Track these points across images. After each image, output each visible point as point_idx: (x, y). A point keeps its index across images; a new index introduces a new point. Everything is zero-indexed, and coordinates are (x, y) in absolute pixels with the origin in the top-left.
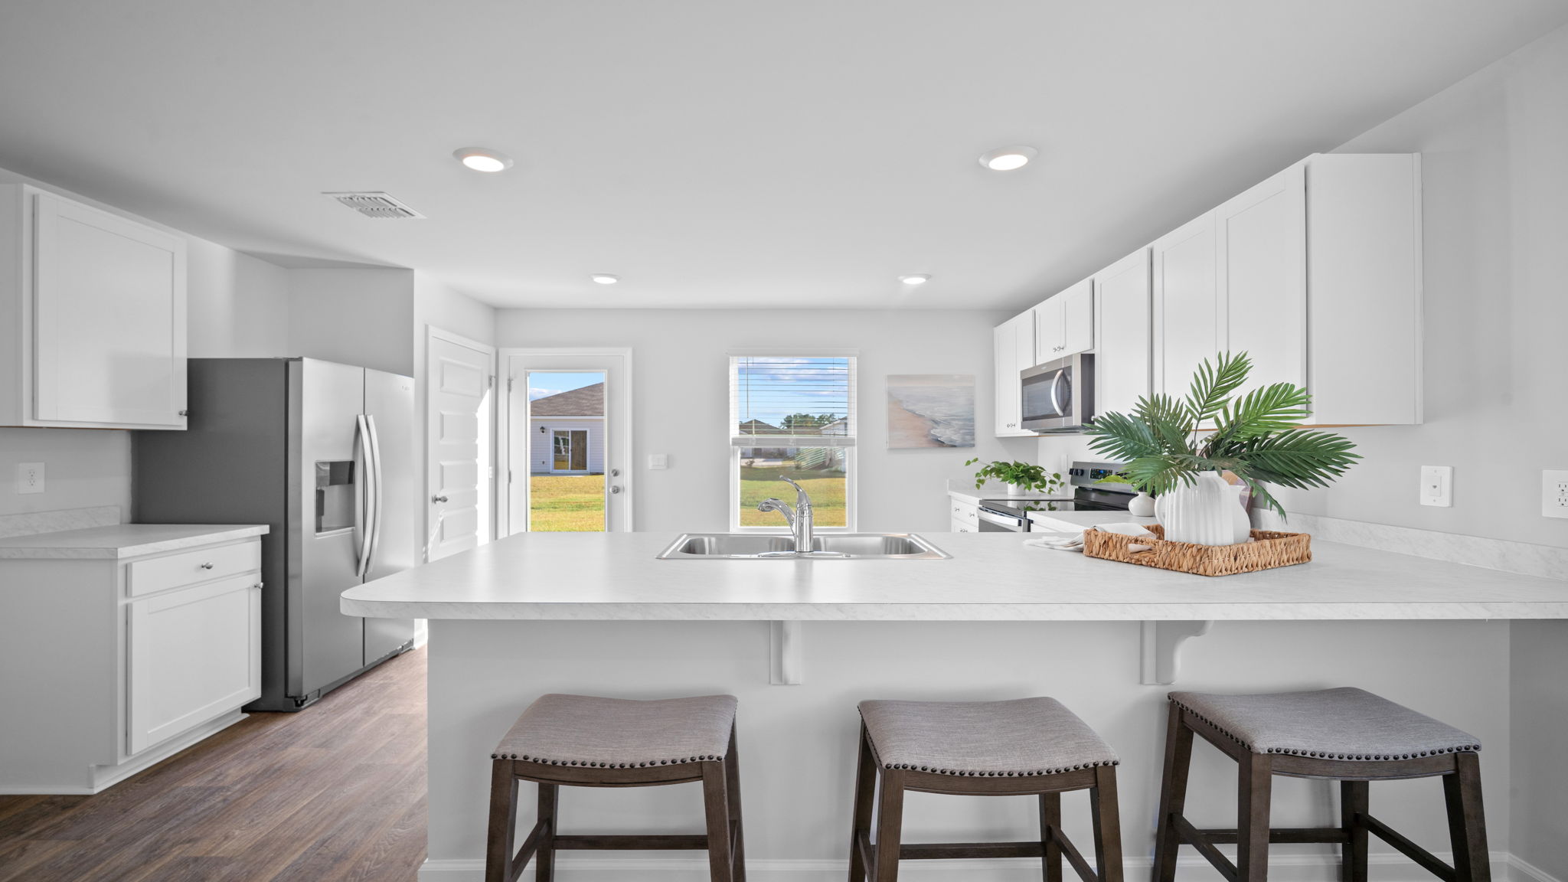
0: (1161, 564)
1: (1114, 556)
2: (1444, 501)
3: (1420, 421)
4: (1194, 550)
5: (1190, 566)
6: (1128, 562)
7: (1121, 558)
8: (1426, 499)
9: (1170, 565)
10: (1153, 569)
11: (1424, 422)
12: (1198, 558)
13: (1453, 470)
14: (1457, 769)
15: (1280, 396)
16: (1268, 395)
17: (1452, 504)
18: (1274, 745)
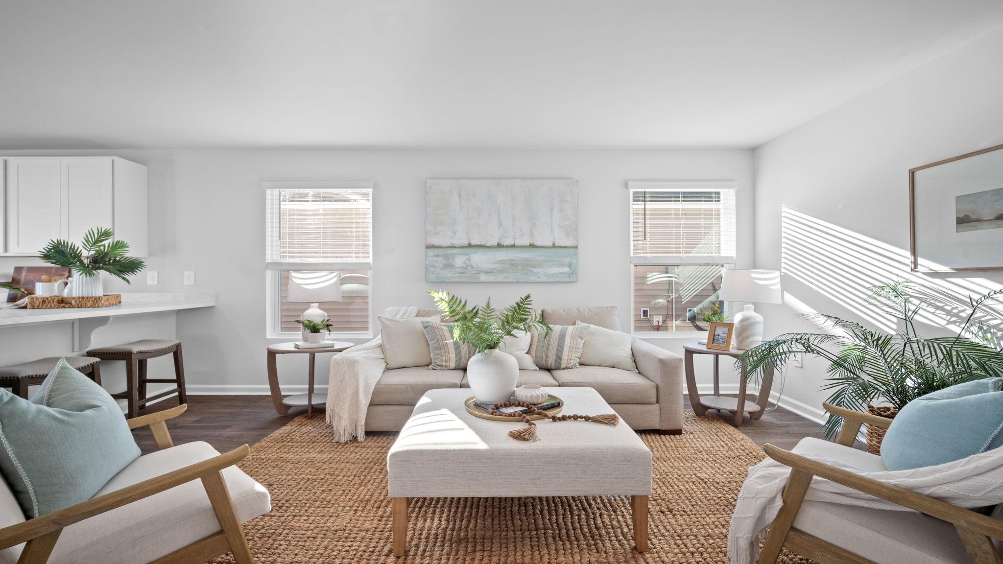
0: (76, 306)
1: (49, 306)
2: (156, 283)
3: (147, 256)
4: (93, 299)
5: (91, 304)
6: (57, 308)
7: (53, 307)
8: (149, 282)
9: (81, 306)
10: (72, 309)
11: (148, 256)
12: (95, 302)
13: (158, 273)
14: (177, 349)
15: (119, 245)
16: (116, 244)
17: (158, 283)
18: (138, 350)
